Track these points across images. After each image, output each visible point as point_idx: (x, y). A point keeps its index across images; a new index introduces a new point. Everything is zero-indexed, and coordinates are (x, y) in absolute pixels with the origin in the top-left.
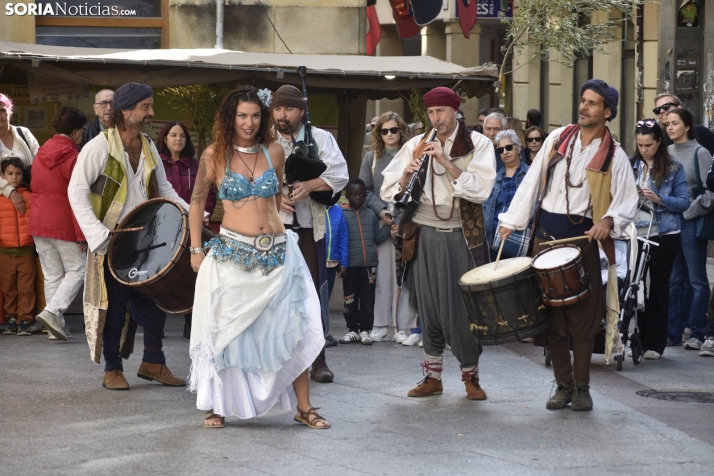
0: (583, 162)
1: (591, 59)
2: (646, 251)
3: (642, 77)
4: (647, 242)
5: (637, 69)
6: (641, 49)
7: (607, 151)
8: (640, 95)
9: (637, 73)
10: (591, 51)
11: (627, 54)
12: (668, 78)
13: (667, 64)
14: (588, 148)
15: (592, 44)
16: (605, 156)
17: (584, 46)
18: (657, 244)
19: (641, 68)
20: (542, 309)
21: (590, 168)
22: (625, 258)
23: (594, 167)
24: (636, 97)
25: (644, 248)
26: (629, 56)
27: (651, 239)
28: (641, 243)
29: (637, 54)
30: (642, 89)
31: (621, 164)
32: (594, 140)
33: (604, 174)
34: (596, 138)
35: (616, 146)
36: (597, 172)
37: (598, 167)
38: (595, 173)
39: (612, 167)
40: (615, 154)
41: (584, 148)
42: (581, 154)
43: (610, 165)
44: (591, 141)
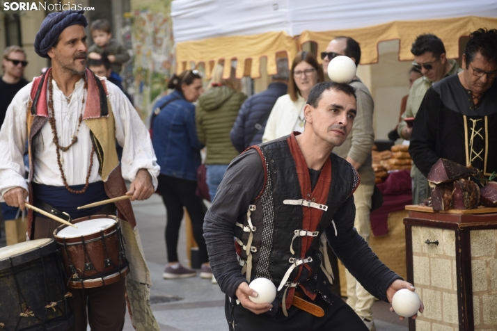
0: (76, 113)
7: (97, 91)
16: (98, 97)
20: (68, 298)
21: (88, 117)
23: (93, 115)
31: (120, 101)
32: (77, 83)
33: (106, 118)
34: (77, 81)
35: (103, 81)
36: (98, 118)
37: (97, 113)
38: (97, 120)
39: (111, 108)
40: (108, 91)
41: (70, 98)
42: (71, 106)
43: (108, 105)
44: (74, 87)
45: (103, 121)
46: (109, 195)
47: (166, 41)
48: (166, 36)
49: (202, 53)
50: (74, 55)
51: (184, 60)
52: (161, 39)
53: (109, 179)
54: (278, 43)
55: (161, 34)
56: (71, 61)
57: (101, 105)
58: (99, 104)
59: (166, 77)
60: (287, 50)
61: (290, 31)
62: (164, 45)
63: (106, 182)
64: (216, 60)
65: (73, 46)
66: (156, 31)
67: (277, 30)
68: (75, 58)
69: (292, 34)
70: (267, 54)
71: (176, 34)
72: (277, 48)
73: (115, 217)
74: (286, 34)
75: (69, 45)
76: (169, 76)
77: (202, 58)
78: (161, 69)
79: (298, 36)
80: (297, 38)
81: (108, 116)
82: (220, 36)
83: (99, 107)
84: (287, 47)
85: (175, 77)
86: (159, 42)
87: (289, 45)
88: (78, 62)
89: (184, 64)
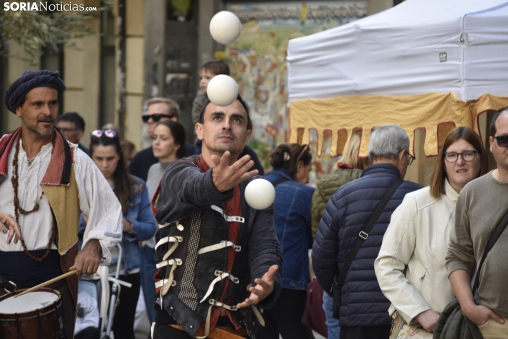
0: (35, 177)
1: (61, 56)
2: (116, 293)
3: (124, 80)
4: (117, 283)
5: (118, 70)
6: (123, 46)
7: (63, 157)
8: (123, 102)
9: (119, 75)
10: (61, 46)
11: (106, 52)
12: (156, 83)
13: (155, 67)
14: (37, 159)
15: (62, 38)
16: (62, 163)
17: (52, 39)
18: (129, 285)
19: (124, 70)
21: (46, 183)
22: (95, 304)
23: (51, 181)
24: (117, 106)
25: (114, 289)
26: (108, 55)
27: (121, 278)
28: (111, 283)
29: (118, 52)
30: (124, 96)
31: (86, 171)
32: (44, 147)
33: (66, 187)
34: (45, 144)
35: (73, 148)
36: (57, 186)
37: (57, 180)
38: (55, 188)
39: (74, 177)
40: (74, 159)
41: (32, 161)
42: (31, 168)
43: (72, 174)
44: (39, 150)
45: (62, 189)
46: (63, 270)
47: (273, 96)
48: (274, 88)
49: (328, 117)
50: (37, 117)
51: (301, 126)
52: (267, 93)
53: (67, 253)
54: (442, 109)
55: (267, 86)
56: (35, 123)
57: (63, 173)
58: (61, 171)
59: (269, 149)
60: (455, 121)
61: (462, 93)
62: (270, 103)
63: (64, 256)
64: (350, 128)
65: (38, 108)
66: (260, 81)
67: (442, 91)
68: (39, 121)
69: (464, 99)
70: (426, 125)
71: (290, 87)
72: (441, 118)
73: (59, 293)
74: (456, 98)
75: (35, 107)
76: (274, 147)
77: (327, 125)
78: (263, 136)
79: (474, 101)
80: (472, 104)
81: (68, 185)
82: (356, 94)
83: (61, 174)
84: (457, 117)
85: (284, 149)
86: (263, 96)
87: (458, 113)
88: (41, 125)
89: (301, 131)
